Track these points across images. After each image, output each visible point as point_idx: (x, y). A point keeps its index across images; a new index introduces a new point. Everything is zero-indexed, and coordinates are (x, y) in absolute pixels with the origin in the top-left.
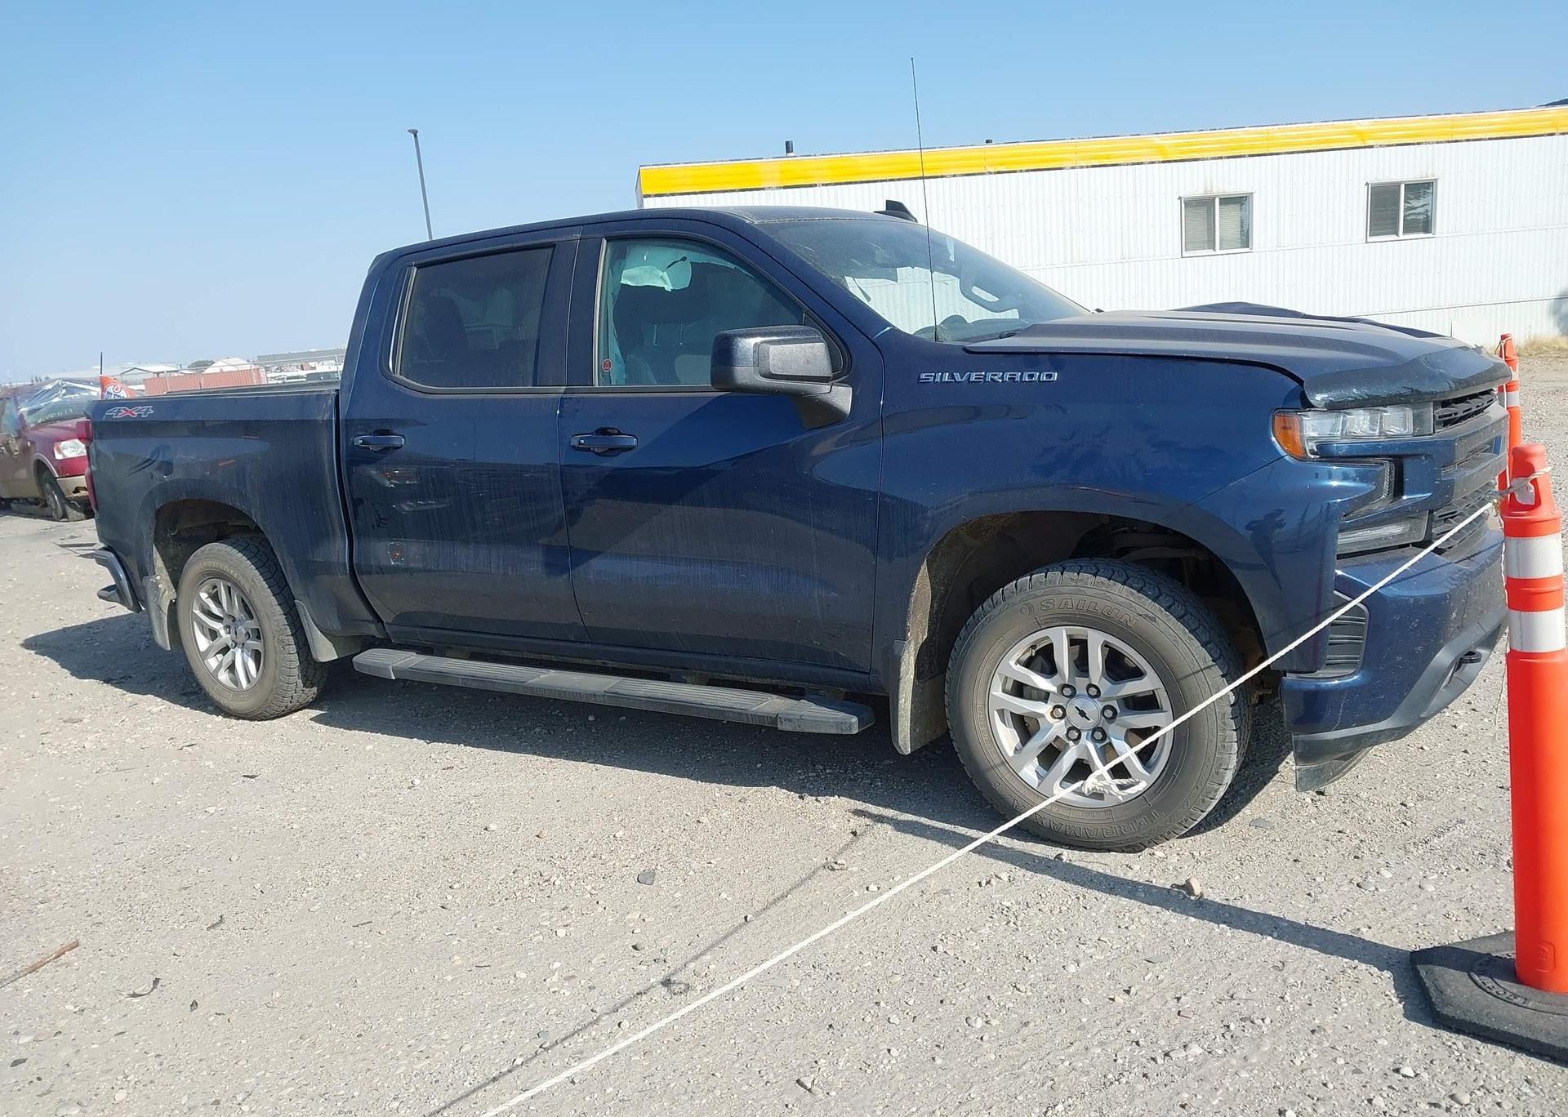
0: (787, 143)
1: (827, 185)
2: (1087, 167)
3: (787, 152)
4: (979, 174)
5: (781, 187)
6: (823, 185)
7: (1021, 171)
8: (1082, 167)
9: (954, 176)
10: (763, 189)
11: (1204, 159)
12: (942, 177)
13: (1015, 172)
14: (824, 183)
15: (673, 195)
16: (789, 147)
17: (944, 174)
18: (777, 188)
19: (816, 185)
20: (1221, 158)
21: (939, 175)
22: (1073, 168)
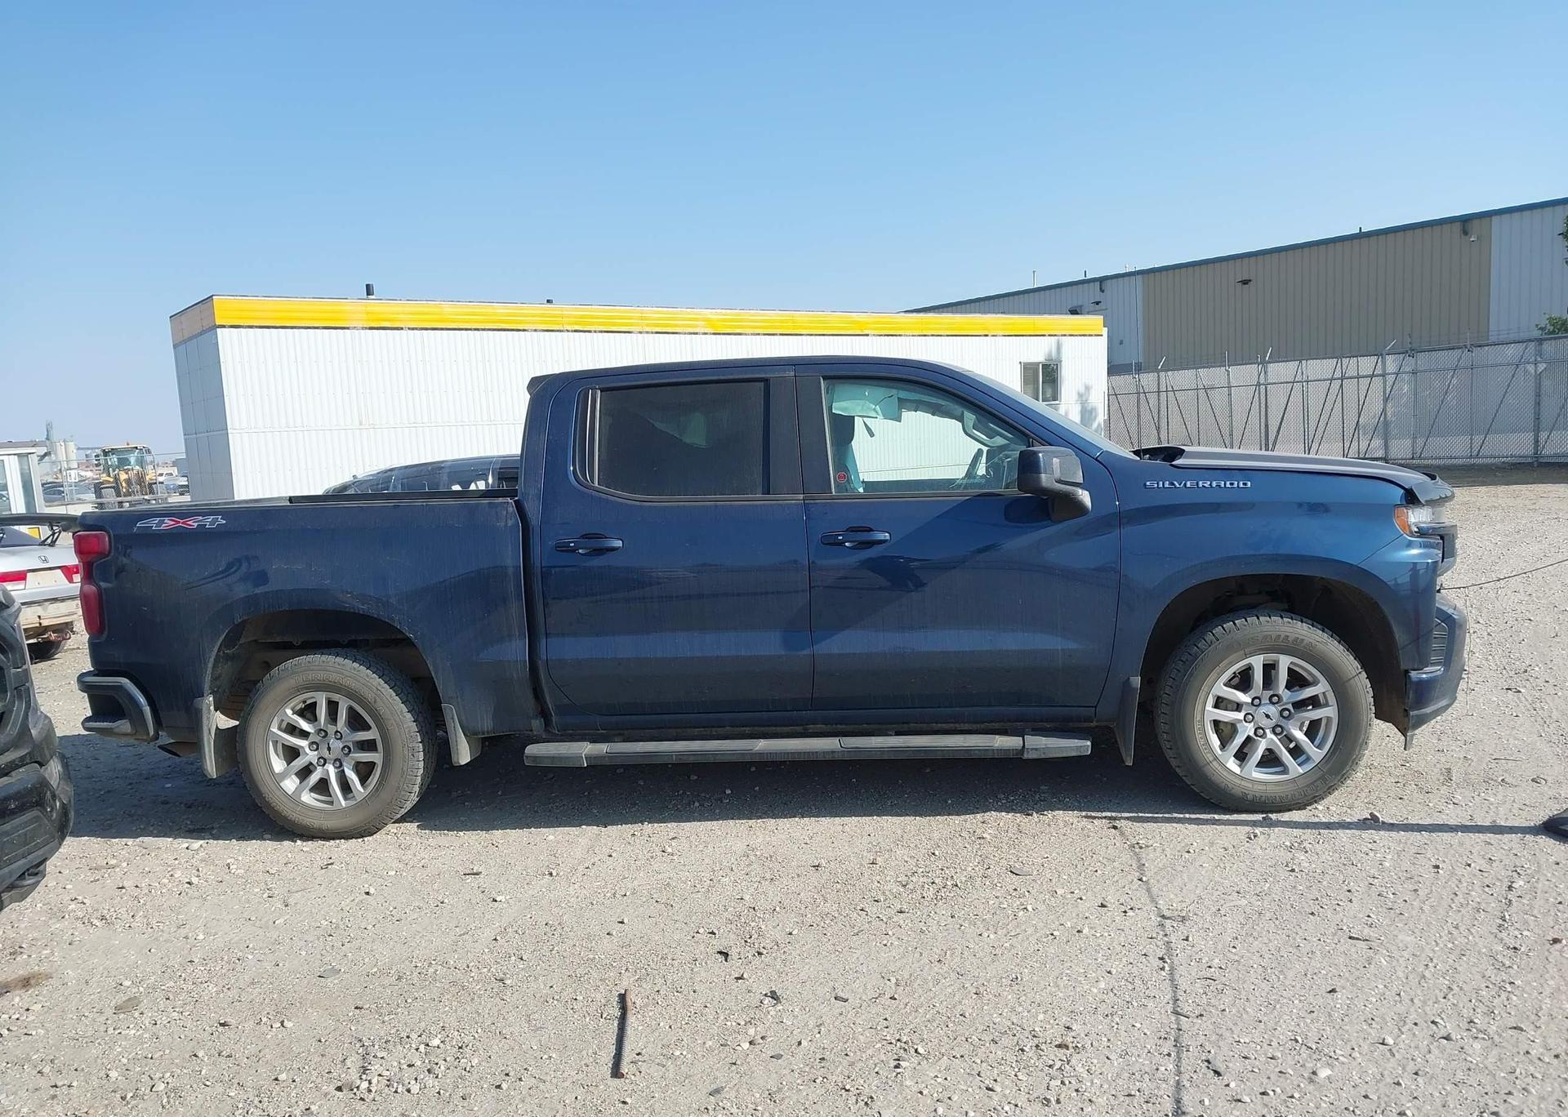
0: (368, 286)
1: (413, 329)
2: (652, 333)
3: (368, 295)
4: (558, 331)
5: (366, 328)
6: (409, 329)
7: (595, 332)
8: (647, 332)
9: (535, 330)
10: (348, 328)
11: (746, 334)
12: (524, 330)
13: (590, 332)
14: (410, 326)
15: (251, 327)
16: (369, 290)
17: (526, 328)
18: (363, 328)
19: (402, 329)
20: (759, 334)
21: (521, 328)
22: (640, 333)
